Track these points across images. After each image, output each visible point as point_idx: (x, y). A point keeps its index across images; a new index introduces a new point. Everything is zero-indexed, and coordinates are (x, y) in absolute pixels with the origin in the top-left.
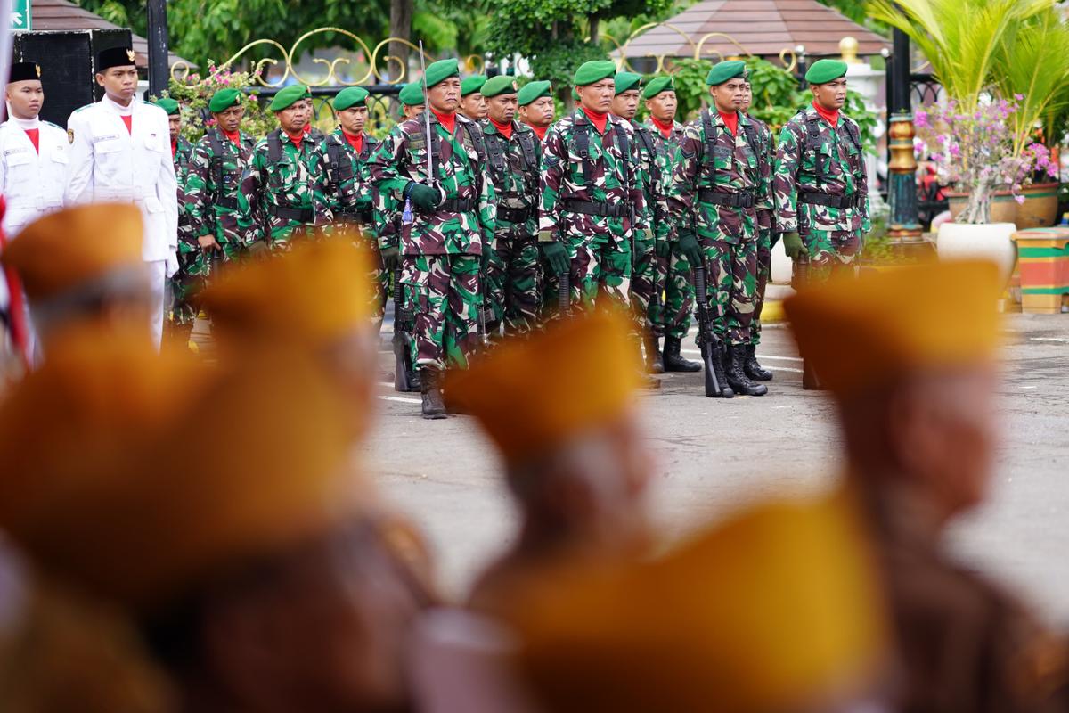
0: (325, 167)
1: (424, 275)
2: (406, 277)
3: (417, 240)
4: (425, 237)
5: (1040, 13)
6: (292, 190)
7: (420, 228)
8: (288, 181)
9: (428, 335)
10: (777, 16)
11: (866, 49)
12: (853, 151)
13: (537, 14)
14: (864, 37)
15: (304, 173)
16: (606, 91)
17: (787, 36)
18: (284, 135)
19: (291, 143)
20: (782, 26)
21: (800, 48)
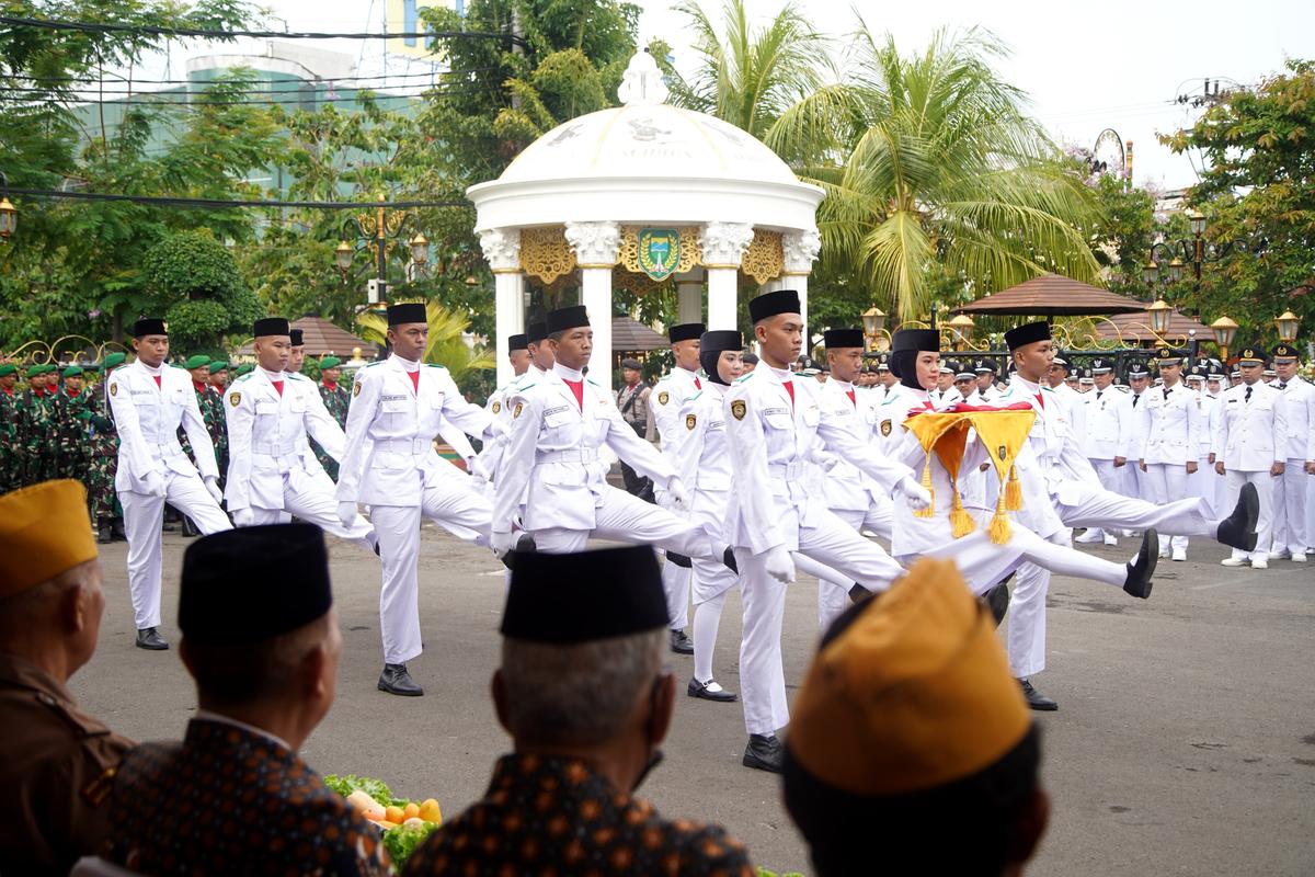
0: (57, 407)
1: (104, 467)
2: (93, 467)
3: (101, 448)
4: (105, 447)
5: (453, 337)
6: (38, 420)
7: (102, 442)
8: (36, 415)
9: (104, 498)
10: (321, 336)
11: (367, 354)
12: (343, 404)
13: (188, 331)
14: (364, 347)
15: (44, 411)
16: (205, 372)
17: (326, 346)
18: (33, 391)
19: (37, 396)
20: (324, 341)
21: (332, 352)
